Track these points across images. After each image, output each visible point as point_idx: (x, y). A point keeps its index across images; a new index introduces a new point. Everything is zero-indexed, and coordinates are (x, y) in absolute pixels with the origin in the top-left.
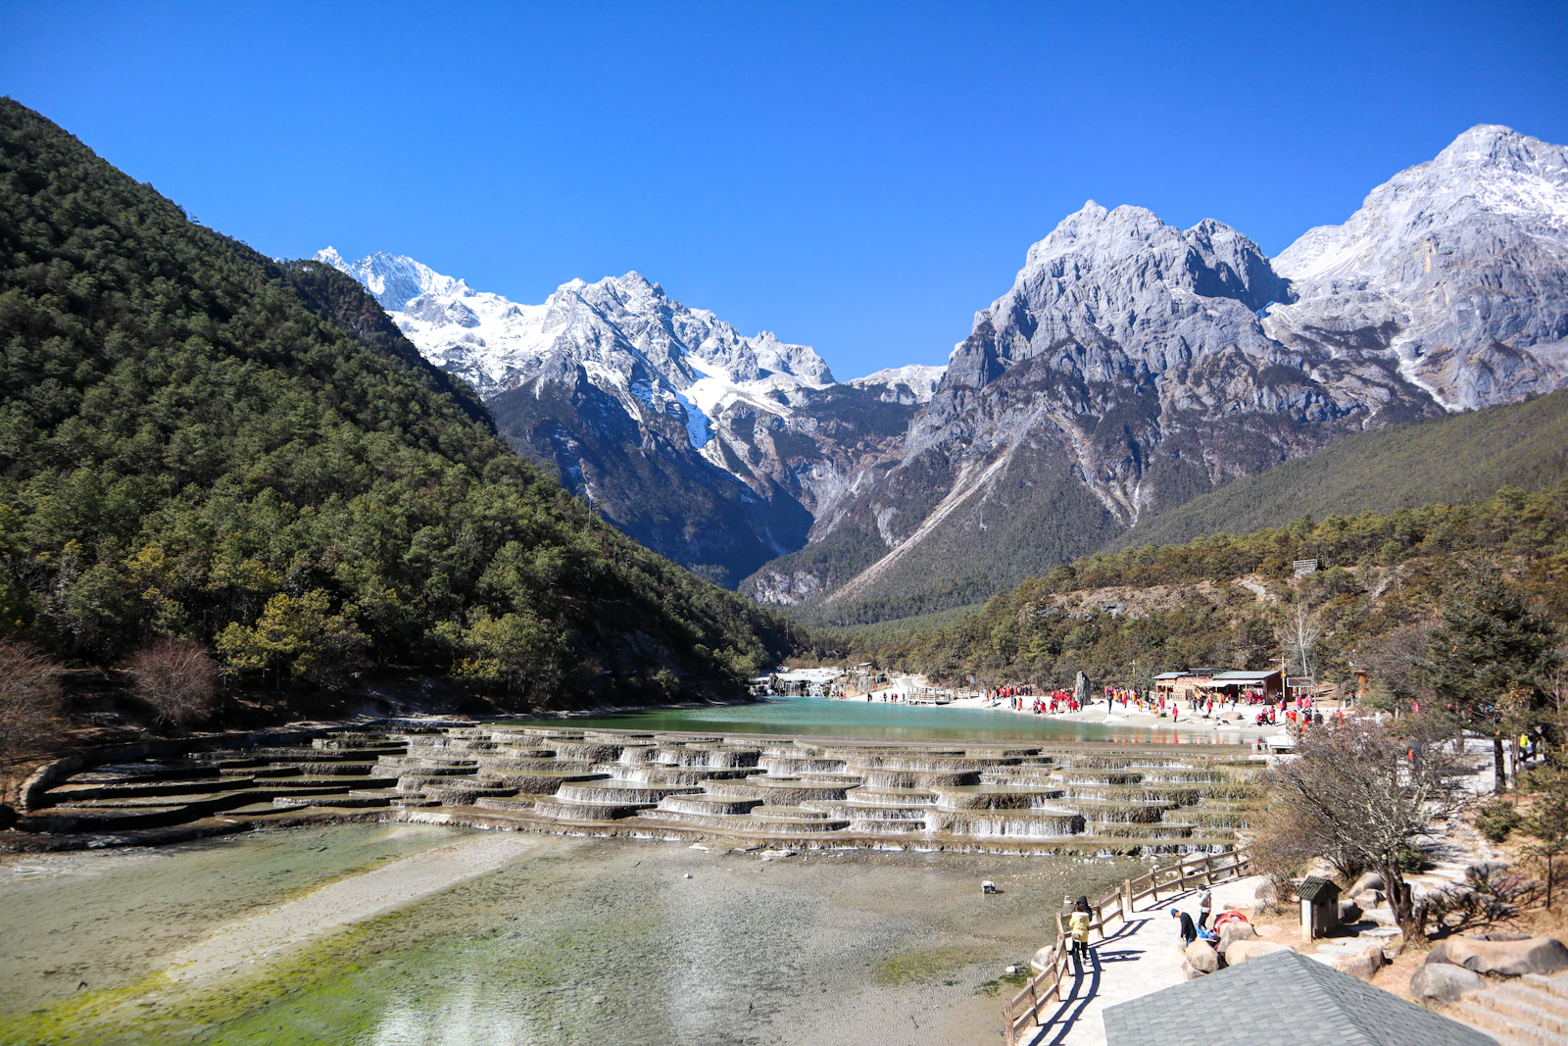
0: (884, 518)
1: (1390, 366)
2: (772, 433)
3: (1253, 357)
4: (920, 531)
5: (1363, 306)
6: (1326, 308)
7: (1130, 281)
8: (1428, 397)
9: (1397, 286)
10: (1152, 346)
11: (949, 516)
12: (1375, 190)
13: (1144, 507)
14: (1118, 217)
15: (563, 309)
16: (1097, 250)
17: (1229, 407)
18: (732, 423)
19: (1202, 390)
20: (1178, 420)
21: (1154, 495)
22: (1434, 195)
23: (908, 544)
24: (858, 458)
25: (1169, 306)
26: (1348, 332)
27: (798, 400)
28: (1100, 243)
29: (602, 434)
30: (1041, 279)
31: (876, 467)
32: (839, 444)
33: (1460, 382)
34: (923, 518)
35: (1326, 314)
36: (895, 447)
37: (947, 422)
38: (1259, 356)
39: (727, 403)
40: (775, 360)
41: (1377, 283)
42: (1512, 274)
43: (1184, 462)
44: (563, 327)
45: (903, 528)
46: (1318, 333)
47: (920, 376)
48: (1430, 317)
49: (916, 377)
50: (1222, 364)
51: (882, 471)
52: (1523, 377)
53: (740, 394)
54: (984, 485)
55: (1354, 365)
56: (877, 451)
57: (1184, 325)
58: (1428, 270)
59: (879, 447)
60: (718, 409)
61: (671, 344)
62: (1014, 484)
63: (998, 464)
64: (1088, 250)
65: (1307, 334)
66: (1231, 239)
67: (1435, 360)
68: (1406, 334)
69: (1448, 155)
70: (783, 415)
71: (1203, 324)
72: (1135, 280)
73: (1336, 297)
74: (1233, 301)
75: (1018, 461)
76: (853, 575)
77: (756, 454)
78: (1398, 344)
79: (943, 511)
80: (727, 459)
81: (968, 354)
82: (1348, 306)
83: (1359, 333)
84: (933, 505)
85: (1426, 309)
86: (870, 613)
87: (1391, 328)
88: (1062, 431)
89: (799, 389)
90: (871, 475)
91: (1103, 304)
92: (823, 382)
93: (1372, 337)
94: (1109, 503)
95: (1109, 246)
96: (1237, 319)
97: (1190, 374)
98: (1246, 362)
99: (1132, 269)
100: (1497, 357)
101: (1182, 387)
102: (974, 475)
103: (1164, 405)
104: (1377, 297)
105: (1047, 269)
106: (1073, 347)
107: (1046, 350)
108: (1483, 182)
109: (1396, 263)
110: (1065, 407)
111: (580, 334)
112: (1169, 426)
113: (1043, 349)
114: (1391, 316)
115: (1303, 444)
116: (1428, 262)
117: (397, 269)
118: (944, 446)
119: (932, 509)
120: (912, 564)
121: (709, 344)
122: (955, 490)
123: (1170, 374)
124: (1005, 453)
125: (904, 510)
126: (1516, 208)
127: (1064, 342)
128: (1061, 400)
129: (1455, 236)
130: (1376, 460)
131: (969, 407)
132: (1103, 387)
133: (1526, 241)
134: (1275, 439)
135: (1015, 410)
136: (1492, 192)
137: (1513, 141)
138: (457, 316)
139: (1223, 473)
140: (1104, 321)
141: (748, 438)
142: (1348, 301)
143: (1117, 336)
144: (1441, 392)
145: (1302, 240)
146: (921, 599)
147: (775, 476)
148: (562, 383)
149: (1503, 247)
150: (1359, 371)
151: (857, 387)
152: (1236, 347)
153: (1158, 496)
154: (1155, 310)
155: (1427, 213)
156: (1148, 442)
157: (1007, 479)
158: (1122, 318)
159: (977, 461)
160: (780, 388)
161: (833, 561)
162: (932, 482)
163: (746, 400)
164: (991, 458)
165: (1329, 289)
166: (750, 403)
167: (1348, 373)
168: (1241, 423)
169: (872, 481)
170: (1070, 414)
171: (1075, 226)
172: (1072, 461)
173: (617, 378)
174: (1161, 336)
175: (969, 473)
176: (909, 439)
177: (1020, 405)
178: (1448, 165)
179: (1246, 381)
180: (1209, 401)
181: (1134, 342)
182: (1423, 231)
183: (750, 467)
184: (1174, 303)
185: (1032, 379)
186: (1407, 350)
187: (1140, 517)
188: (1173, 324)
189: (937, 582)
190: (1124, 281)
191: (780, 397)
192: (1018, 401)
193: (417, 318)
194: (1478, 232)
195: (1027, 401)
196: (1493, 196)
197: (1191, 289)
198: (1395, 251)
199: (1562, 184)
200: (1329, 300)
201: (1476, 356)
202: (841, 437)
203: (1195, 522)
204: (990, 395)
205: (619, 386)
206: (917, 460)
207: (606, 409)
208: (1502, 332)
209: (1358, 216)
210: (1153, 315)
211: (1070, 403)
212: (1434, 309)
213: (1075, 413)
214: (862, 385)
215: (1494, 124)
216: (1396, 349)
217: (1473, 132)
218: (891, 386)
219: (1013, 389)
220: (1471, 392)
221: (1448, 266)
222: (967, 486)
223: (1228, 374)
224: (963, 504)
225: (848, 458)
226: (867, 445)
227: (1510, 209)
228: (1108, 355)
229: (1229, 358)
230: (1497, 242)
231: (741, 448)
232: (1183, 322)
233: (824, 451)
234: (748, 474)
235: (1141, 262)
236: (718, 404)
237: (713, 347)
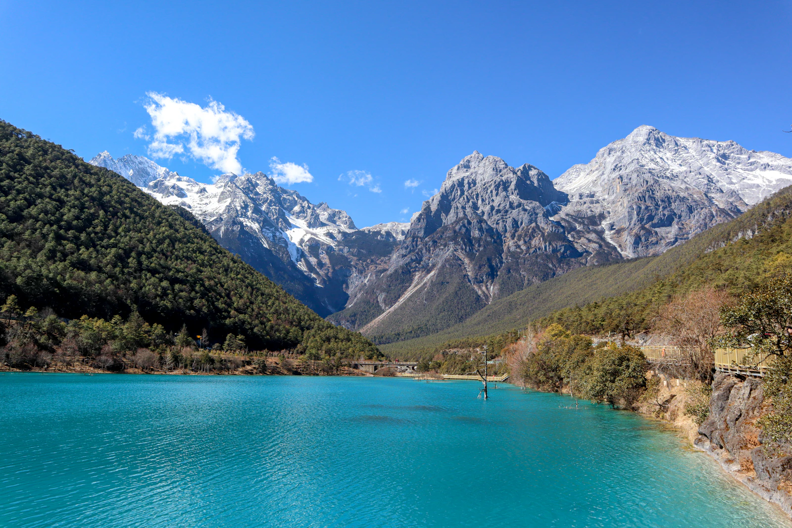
0: (381, 298)
1: (600, 234)
2: (327, 253)
3: (543, 228)
4: (397, 303)
5: (591, 206)
6: (576, 205)
7: (491, 192)
8: (615, 248)
9: (606, 197)
10: (500, 222)
11: (410, 297)
12: (601, 150)
13: (494, 294)
14: (487, 161)
15: (229, 191)
16: (478, 175)
17: (532, 251)
18: (309, 248)
19: (521, 243)
20: (510, 256)
21: (499, 289)
22: (624, 155)
23: (392, 309)
24: (368, 267)
25: (508, 204)
26: (584, 218)
27: (339, 237)
28: (479, 172)
29: (252, 254)
30: (453, 186)
31: (376, 272)
32: (359, 260)
33: (628, 242)
34: (399, 298)
35: (576, 209)
36: (385, 263)
37: (409, 253)
38: (545, 228)
39: (306, 238)
40: (327, 217)
41: (599, 195)
42: (649, 196)
43: (512, 275)
44: (229, 200)
45: (390, 302)
46: (572, 218)
47: (396, 227)
48: (618, 212)
49: (394, 228)
50: (530, 231)
51: (379, 274)
52: (652, 241)
53: (312, 234)
54: (426, 283)
55: (586, 233)
56: (377, 264)
57: (515, 212)
58: (618, 191)
59: (378, 262)
60: (302, 241)
61: (279, 209)
62: (440, 283)
63: (432, 273)
64: (474, 175)
65: (567, 218)
66: (536, 173)
67: (619, 232)
68: (608, 219)
69: (630, 138)
70: (333, 245)
71: (523, 212)
72: (494, 191)
73: (581, 201)
74: (535, 202)
75: (440, 273)
76: (367, 323)
77: (321, 264)
78: (605, 224)
79: (407, 294)
80: (307, 266)
81: (419, 222)
82: (586, 205)
83: (588, 218)
84: (403, 292)
85: (617, 209)
86: (377, 340)
87: (602, 217)
88: (461, 260)
89: (339, 232)
90: (374, 276)
91: (480, 202)
92: (350, 228)
93: (594, 220)
94: (480, 293)
95: (483, 174)
96: (538, 211)
97: (516, 235)
98: (540, 231)
99: (493, 186)
100: (642, 232)
101: (512, 241)
102: (421, 278)
103: (505, 249)
104: (597, 202)
105: (455, 183)
106: (466, 221)
107: (454, 222)
108: (643, 152)
109: (606, 186)
110: (462, 249)
111: (238, 205)
112: (506, 259)
113: (453, 221)
114: (602, 211)
115: (562, 268)
116: (618, 188)
117: (139, 163)
118: (408, 264)
119: (403, 293)
120: (394, 319)
121: (297, 208)
122: (413, 285)
123: (508, 235)
124: (435, 269)
125: (390, 294)
126: (655, 166)
127: (462, 219)
128: (460, 245)
129: (629, 177)
130: (580, 282)
131: (420, 247)
132: (479, 240)
133: (656, 182)
134: (551, 266)
135: (440, 249)
136: (646, 158)
137: (656, 134)
138: (176, 192)
139: (529, 280)
140: (480, 209)
141: (317, 256)
142: (585, 203)
143: (485, 217)
144: (620, 246)
145: (571, 170)
146: (399, 334)
147: (330, 275)
148: (233, 231)
149: (647, 184)
150: (588, 236)
151: (367, 232)
152: (536, 224)
153: (501, 290)
154: (502, 206)
155: (619, 165)
156: (497, 266)
157: (436, 281)
158: (487, 208)
159: (422, 272)
160: (331, 231)
161: (358, 316)
162: (403, 281)
163: (315, 237)
164: (429, 272)
165: (578, 196)
166: (317, 238)
167: (583, 236)
168: (537, 258)
169: (375, 278)
170: (463, 252)
171: (469, 163)
172: (465, 273)
173: (256, 226)
174: (504, 217)
175: (419, 277)
176: (392, 260)
177: (442, 247)
178: (630, 142)
179: (540, 239)
180: (523, 247)
181: (493, 220)
182: (616, 174)
183: (318, 270)
184: (510, 203)
185: (448, 235)
186: (607, 227)
187: (493, 299)
188: (509, 212)
189: (406, 327)
190: (489, 191)
191: (330, 235)
192: (441, 245)
193: (155, 192)
194: (638, 176)
195: (445, 245)
196: (646, 159)
197: (518, 196)
198: (606, 181)
199: (675, 154)
200: (578, 202)
201: (634, 231)
202: (360, 256)
203: (513, 304)
204: (429, 242)
205: (257, 230)
206: (396, 271)
207: (252, 242)
208: (645, 221)
209: (593, 161)
210: (501, 208)
211: (464, 247)
212: (620, 208)
213: (466, 251)
214: (369, 231)
215: (649, 125)
216: (603, 226)
217: (640, 128)
218: (383, 232)
219: (439, 239)
220: (631, 247)
221: (625, 190)
222: (418, 283)
223: (532, 236)
224: (416, 291)
225: (363, 267)
226: (372, 261)
227: (652, 166)
228: (481, 226)
229: (533, 228)
230: (645, 182)
231: (313, 260)
232: (514, 211)
233: (352, 263)
234: (317, 273)
235: (497, 183)
236: (302, 239)
237: (299, 210)
